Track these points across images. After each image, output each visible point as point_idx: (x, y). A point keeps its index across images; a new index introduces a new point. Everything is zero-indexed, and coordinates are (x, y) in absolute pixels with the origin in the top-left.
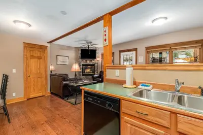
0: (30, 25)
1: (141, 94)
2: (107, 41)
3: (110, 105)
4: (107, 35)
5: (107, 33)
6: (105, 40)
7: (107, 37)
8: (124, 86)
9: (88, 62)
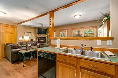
0: (5, 14)
1: (67, 51)
2: (51, 25)
3: (51, 57)
4: (51, 22)
5: (51, 21)
6: (50, 24)
7: (51, 23)
8: (55, 47)
9: (42, 36)
